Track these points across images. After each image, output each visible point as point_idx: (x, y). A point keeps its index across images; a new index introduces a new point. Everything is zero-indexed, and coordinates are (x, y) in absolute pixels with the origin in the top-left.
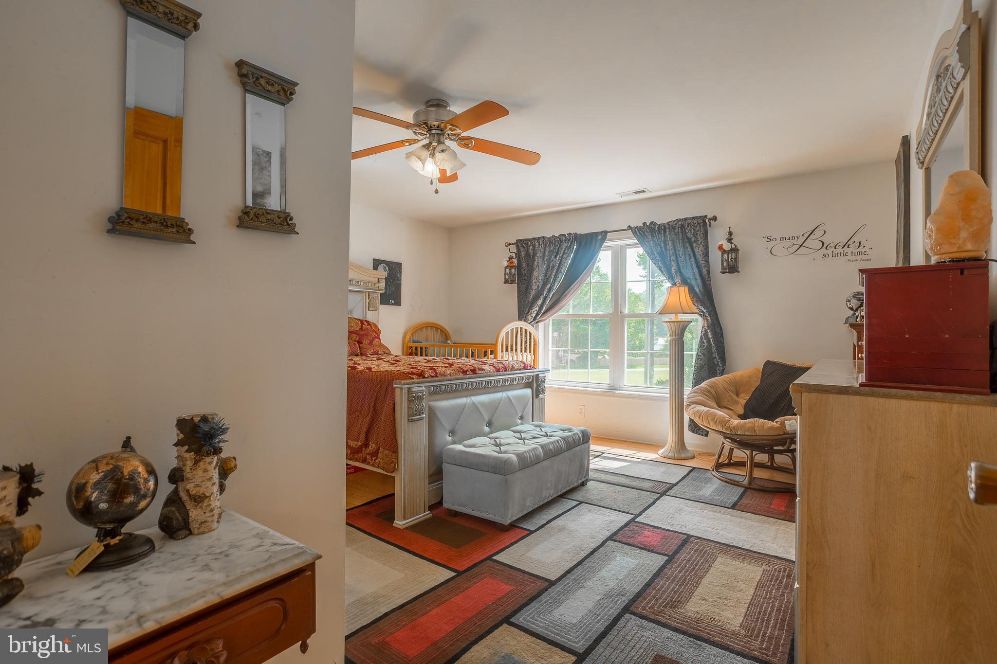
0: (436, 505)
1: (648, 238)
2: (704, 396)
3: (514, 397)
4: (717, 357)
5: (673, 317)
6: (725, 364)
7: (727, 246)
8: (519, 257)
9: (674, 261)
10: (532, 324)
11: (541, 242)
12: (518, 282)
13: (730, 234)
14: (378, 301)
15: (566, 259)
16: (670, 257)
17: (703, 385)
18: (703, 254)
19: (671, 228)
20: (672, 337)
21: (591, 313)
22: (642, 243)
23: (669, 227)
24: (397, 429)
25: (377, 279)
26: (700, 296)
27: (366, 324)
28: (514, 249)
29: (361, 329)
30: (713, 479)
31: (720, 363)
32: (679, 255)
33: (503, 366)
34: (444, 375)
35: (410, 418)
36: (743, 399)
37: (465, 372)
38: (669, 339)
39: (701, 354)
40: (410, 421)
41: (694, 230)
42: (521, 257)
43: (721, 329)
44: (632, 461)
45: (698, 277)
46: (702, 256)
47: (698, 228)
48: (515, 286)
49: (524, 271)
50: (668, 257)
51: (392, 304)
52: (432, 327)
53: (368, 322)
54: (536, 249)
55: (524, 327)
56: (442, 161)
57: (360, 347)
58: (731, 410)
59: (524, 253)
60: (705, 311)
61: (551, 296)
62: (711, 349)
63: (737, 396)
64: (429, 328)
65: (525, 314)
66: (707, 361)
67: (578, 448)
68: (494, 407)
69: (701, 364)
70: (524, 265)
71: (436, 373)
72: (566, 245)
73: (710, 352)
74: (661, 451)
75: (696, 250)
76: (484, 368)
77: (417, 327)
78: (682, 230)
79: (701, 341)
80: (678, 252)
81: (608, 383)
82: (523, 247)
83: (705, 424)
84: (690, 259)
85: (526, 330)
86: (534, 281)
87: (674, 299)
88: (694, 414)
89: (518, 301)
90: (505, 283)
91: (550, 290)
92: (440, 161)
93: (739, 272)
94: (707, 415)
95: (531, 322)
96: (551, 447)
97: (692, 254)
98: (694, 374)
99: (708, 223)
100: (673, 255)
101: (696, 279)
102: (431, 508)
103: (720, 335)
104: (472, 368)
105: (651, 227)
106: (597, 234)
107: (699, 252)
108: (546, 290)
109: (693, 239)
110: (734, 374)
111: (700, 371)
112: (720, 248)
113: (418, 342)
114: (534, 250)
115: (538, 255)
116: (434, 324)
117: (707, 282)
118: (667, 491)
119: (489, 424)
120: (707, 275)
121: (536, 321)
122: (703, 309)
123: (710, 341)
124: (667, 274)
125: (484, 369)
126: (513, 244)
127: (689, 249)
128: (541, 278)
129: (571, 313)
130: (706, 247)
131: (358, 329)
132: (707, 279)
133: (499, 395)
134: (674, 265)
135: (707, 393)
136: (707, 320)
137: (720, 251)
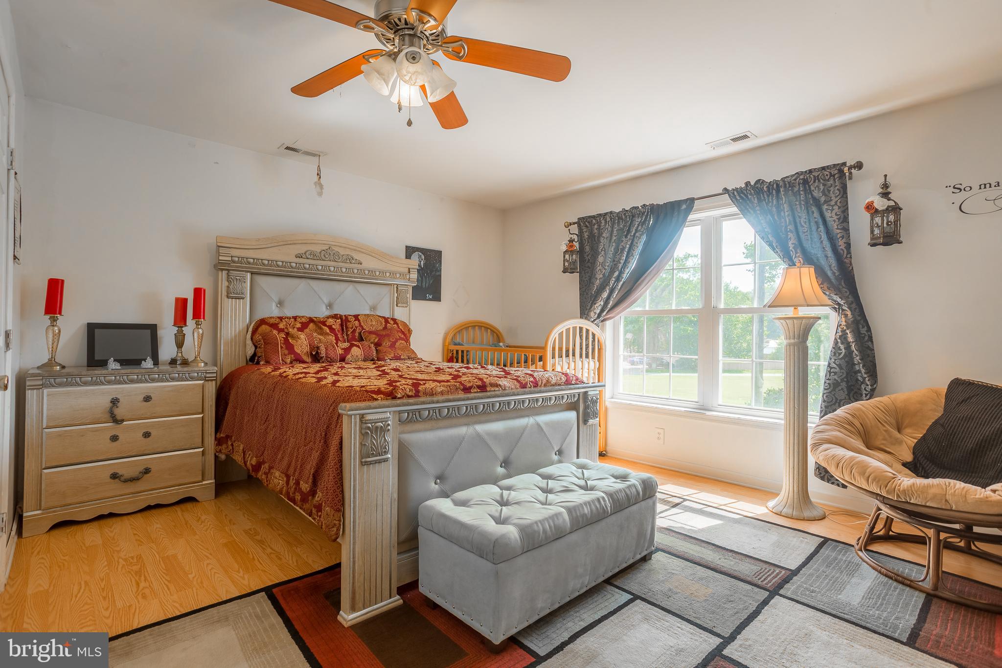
0: (408, 588)
1: (752, 203)
2: (842, 430)
3: (547, 424)
4: (863, 371)
5: (789, 312)
6: (876, 382)
7: (880, 204)
8: (581, 240)
9: (792, 232)
10: (596, 322)
11: (608, 219)
12: (580, 270)
13: (885, 186)
14: (410, 295)
15: (640, 238)
16: (786, 227)
17: (840, 412)
18: (839, 219)
19: (788, 186)
20: (788, 341)
21: (674, 308)
22: (744, 211)
23: (785, 185)
24: (344, 475)
25: (407, 269)
26: (833, 281)
27: (392, 322)
28: (575, 229)
29: (385, 328)
30: (862, 566)
31: (867, 379)
32: (800, 223)
33: (532, 379)
34: (432, 393)
35: (363, 460)
36: (910, 438)
37: (467, 390)
38: (785, 342)
39: (835, 366)
40: (363, 464)
41: (824, 185)
42: (583, 239)
43: (869, 329)
44: (726, 517)
45: (830, 253)
46: (837, 223)
47: (831, 182)
48: (576, 275)
49: (588, 256)
50: (783, 228)
51: (430, 300)
52: (480, 327)
53: (394, 320)
54: (602, 227)
55: (585, 327)
56: (413, 74)
57: (377, 350)
58: (889, 453)
59: (587, 233)
60: (842, 302)
61: (620, 286)
62: (852, 359)
63: (899, 431)
64: (477, 327)
65: (587, 309)
66: (845, 375)
67: (635, 508)
68: (514, 439)
69: (835, 379)
70: (587, 248)
71: (418, 391)
72: (640, 220)
73: (850, 363)
74: (771, 504)
75: (828, 215)
76: (500, 383)
77: (461, 326)
78: (805, 188)
79: (836, 347)
80: (798, 220)
81: (696, 400)
82: (586, 226)
83: (847, 479)
84: (818, 228)
85: (587, 331)
86: (598, 268)
87: (792, 285)
88: (827, 459)
89: (580, 294)
90: (564, 272)
91: (618, 279)
92: (410, 75)
93: (901, 243)
94: (851, 465)
95: (595, 320)
96: (586, 510)
97: (820, 221)
98: (824, 394)
99: (847, 174)
100: (790, 223)
101: (827, 257)
102: (401, 591)
103: (866, 338)
104: (480, 383)
105: (757, 188)
106: (678, 203)
107: (831, 216)
108: (614, 279)
109: (823, 199)
110: (893, 396)
111: (834, 390)
112: (869, 207)
113: (459, 344)
114: (599, 229)
115: (604, 235)
116: (482, 323)
117: (846, 260)
118: (780, 586)
119: (506, 463)
120: (845, 250)
121: (601, 319)
122: (839, 300)
123: (850, 346)
124: (782, 251)
125: (500, 385)
126: (574, 223)
127: (816, 214)
128: (607, 264)
129: (647, 308)
130: (845, 209)
131: (381, 328)
132: (845, 255)
133: (523, 421)
134: (793, 238)
135: (847, 425)
136: (846, 316)
137: (868, 211)
